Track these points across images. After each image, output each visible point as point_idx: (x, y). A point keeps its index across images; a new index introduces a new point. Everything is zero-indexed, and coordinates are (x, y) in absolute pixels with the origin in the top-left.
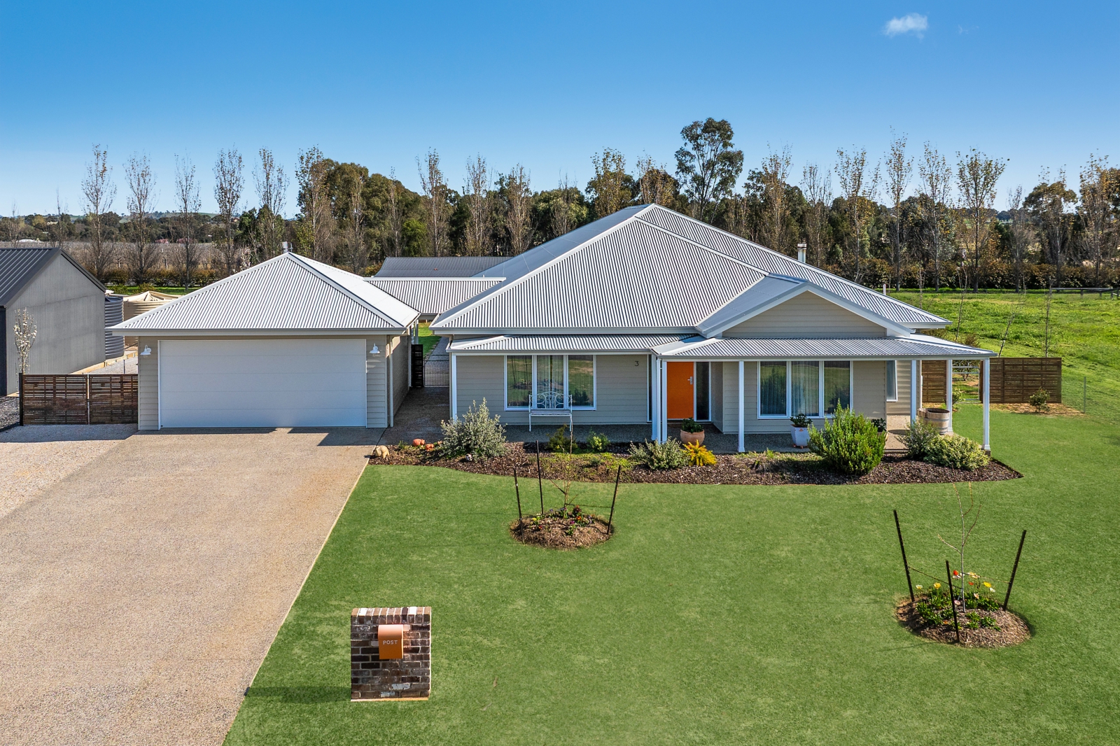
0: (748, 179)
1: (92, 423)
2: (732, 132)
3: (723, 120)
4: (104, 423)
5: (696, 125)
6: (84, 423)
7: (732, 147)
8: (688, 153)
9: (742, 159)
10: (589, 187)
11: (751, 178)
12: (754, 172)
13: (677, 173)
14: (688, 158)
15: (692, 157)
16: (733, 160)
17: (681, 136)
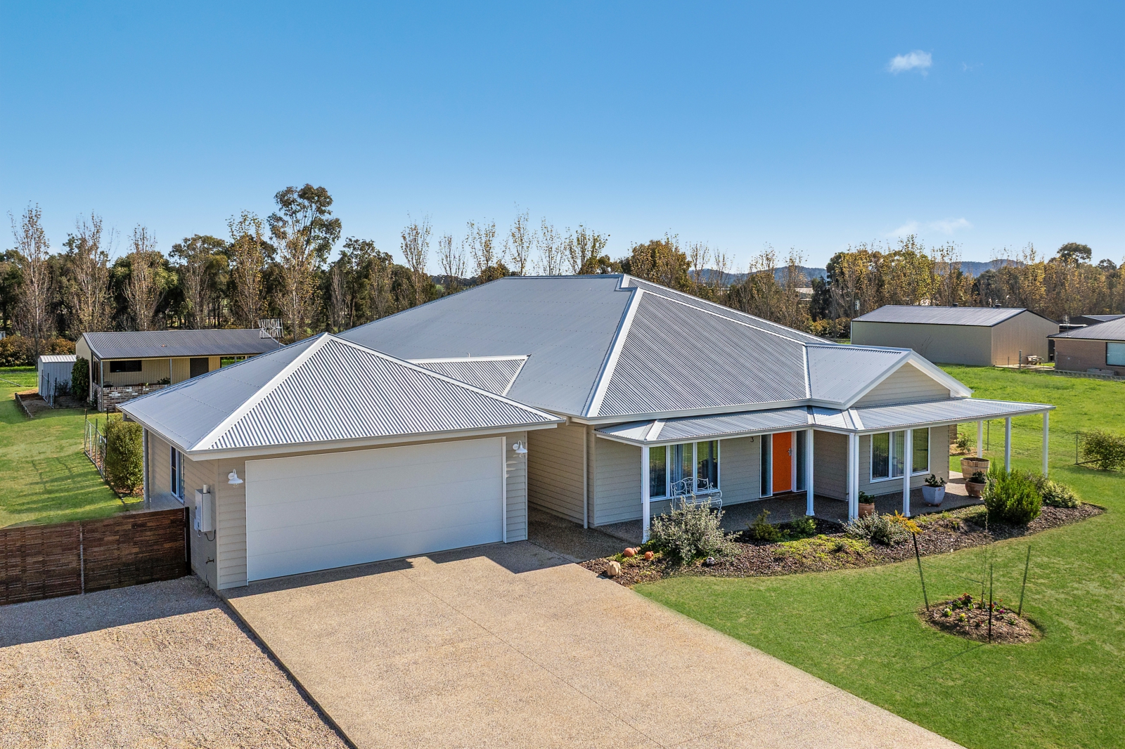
0: (344, 246)
1: (88, 591)
2: (331, 199)
3: (320, 187)
4: (108, 588)
5: (289, 191)
6: (76, 593)
7: (330, 214)
8: (281, 219)
9: (339, 226)
10: (173, 251)
11: (348, 246)
12: (350, 240)
13: (271, 238)
14: (281, 224)
15: (285, 223)
16: (332, 227)
17: (274, 201)
